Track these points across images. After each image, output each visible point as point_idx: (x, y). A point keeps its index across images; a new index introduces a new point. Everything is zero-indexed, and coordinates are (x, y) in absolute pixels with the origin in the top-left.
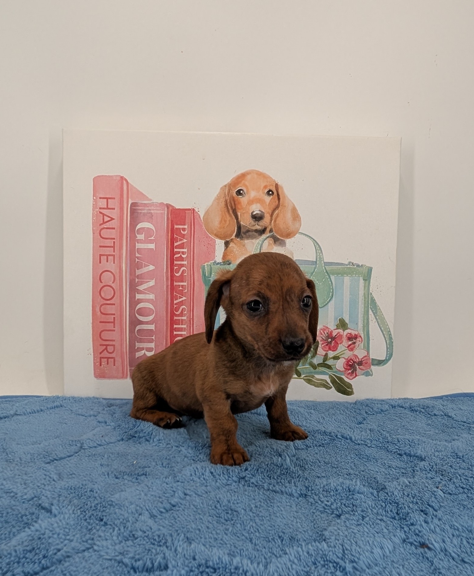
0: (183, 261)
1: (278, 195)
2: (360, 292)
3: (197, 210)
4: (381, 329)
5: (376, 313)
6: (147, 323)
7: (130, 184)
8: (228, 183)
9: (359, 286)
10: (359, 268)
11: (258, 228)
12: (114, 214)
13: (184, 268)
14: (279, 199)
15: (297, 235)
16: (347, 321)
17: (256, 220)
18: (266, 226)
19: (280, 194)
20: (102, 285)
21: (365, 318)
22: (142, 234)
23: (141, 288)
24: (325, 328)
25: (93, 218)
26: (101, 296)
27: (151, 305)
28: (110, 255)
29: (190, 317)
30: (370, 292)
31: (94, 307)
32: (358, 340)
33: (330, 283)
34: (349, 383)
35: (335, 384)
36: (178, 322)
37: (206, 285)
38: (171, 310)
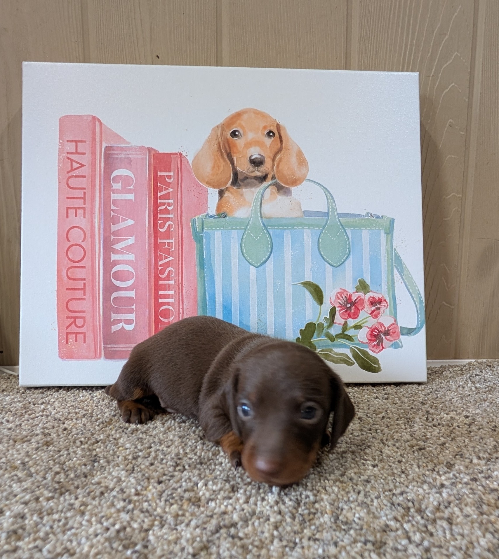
0: (169, 214)
1: (280, 136)
2: (382, 248)
3: (184, 154)
4: (409, 290)
5: (403, 272)
6: (125, 289)
7: (104, 125)
8: (221, 123)
9: (380, 240)
10: (379, 220)
11: (259, 174)
12: (85, 160)
13: (172, 223)
14: (281, 141)
15: (304, 182)
16: (368, 282)
17: (255, 166)
18: (267, 172)
19: (282, 135)
20: (69, 244)
21: (390, 278)
22: (119, 182)
23: (118, 247)
24: (343, 291)
25: (58, 165)
26: (68, 257)
27: (130, 267)
28: (79, 208)
29: (179, 281)
30: (394, 247)
31: (59, 271)
32: (382, 304)
33: (346, 237)
34: (374, 357)
35: (358, 359)
36: (164, 288)
37: (197, 243)
38: (154, 273)
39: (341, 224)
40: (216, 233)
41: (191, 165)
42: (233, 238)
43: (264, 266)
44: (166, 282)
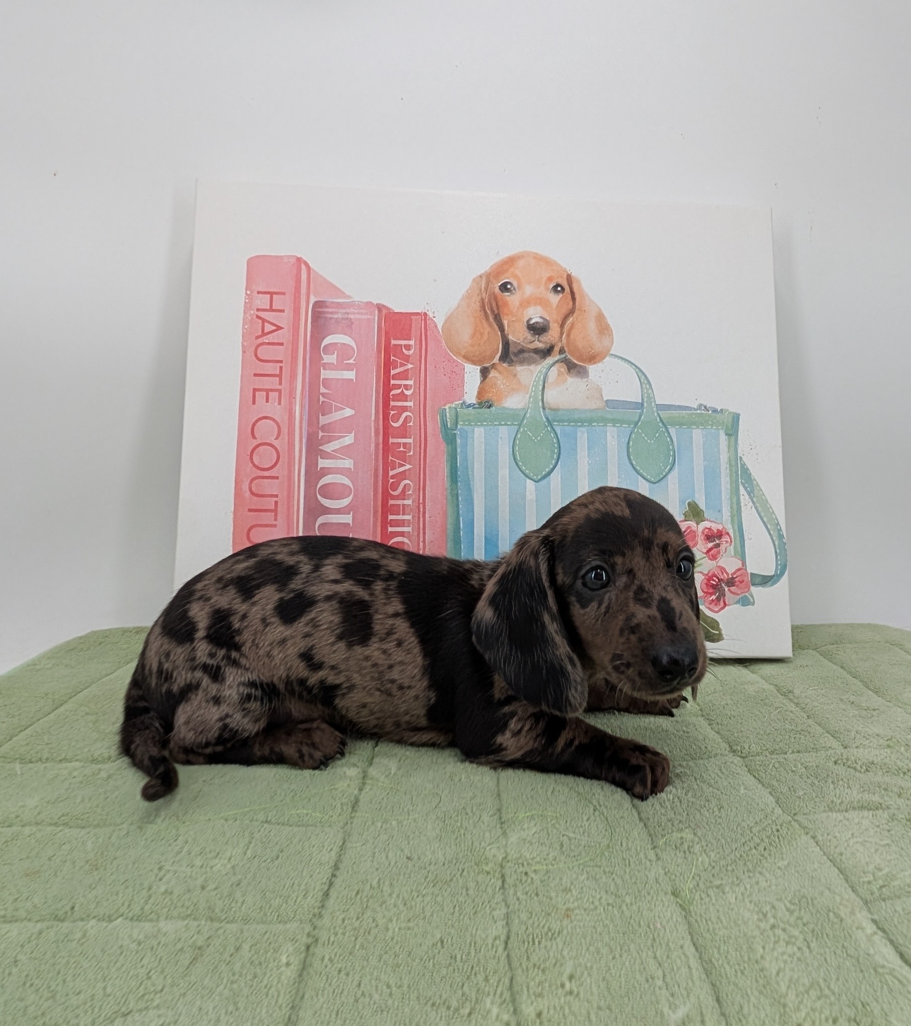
0: (407, 401)
1: (572, 293)
2: (721, 457)
3: (431, 315)
4: (762, 520)
5: (752, 492)
6: (338, 511)
7: (314, 270)
8: (486, 272)
9: (719, 445)
10: (716, 415)
11: (540, 345)
12: (284, 320)
13: (410, 414)
14: (574, 299)
15: (607, 358)
16: (702, 506)
17: (535, 334)
18: (553, 343)
19: (575, 290)
20: (256, 442)
21: (734, 500)
22: (333, 353)
23: (329, 448)
25: (243, 326)
26: (252, 462)
27: (347, 479)
28: (272, 390)
29: (419, 499)
30: (738, 455)
31: (238, 482)
32: (723, 539)
33: (668, 439)
34: (713, 619)
36: (396, 510)
37: (447, 444)
38: (382, 488)
39: (660, 418)
40: (476, 429)
41: (440, 330)
42: (501, 438)
43: (547, 479)
44: (400, 502)
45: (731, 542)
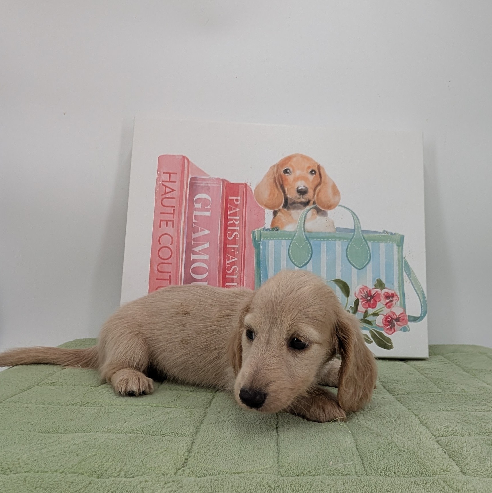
0: (235, 227)
1: (320, 174)
2: (394, 257)
3: (248, 184)
4: (415, 289)
5: (410, 274)
6: (201, 280)
7: (191, 162)
8: (277, 164)
9: (393, 251)
10: (392, 236)
11: (303, 200)
12: (176, 186)
13: (237, 233)
14: (321, 177)
15: (337, 207)
16: (384, 281)
17: (300, 195)
18: (310, 199)
19: (322, 173)
20: (160, 246)
21: (401, 278)
22: (200, 203)
23: (197, 249)
24: (365, 287)
25: (156, 189)
26: (159, 256)
27: (205, 264)
28: (169, 221)
29: (241, 276)
30: (403, 256)
31: (151, 266)
32: (394, 298)
33: (367, 248)
34: (388, 338)
35: (375, 338)
36: (229, 280)
37: (256, 248)
38: (223, 270)
39: (364, 237)
40: (270, 241)
41: (253, 193)
42: (283, 246)
43: (306, 266)
44: (231, 277)
45: (398, 299)
